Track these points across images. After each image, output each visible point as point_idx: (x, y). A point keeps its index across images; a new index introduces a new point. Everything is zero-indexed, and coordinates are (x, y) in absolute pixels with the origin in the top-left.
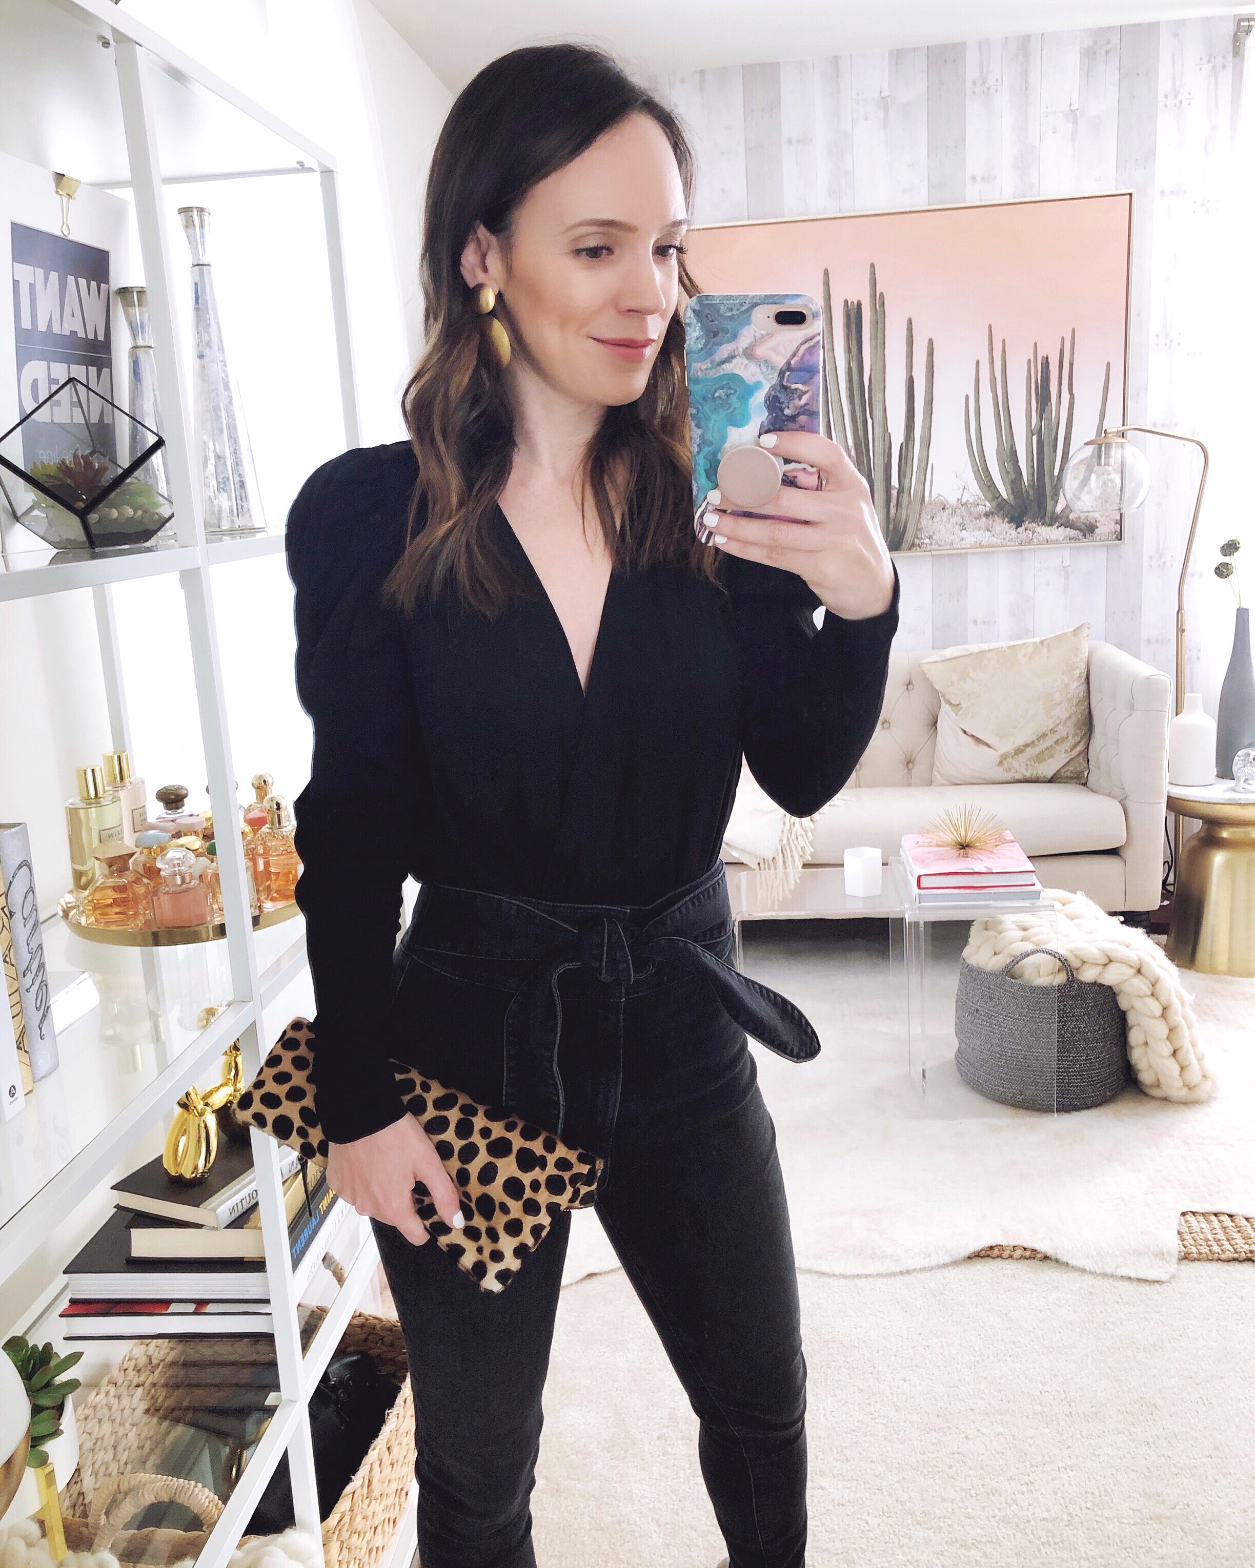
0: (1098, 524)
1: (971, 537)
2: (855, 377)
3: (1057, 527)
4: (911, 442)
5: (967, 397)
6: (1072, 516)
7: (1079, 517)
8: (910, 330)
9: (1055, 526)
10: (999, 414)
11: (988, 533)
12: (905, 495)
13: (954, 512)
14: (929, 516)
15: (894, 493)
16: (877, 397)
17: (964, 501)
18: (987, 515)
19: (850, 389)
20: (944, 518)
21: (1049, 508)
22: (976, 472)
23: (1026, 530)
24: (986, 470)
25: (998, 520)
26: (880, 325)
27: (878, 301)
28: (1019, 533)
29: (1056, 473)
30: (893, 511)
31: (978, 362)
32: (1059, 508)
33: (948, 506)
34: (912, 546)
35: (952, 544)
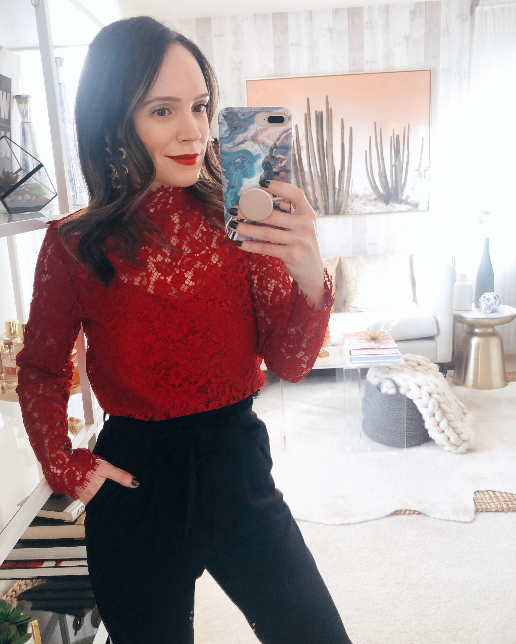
0: (420, 204)
1: (368, 209)
2: (320, 143)
3: (403, 205)
4: (343, 170)
5: (366, 151)
6: (409, 200)
7: (412, 201)
8: (342, 123)
9: (402, 205)
10: (379, 158)
11: (375, 207)
12: (341, 192)
13: (361, 198)
14: (351, 201)
15: (337, 191)
16: (329, 151)
17: (365, 194)
18: (375, 200)
19: (318, 148)
20: (357, 201)
21: (400, 197)
22: (370, 182)
23: (391, 206)
24: (374, 182)
25: (379, 202)
26: (330, 121)
27: (329, 111)
28: (388, 207)
29: (403, 182)
30: (336, 198)
31: (370, 137)
32: (404, 197)
33: (359, 196)
34: (344, 213)
35: (360, 212)
